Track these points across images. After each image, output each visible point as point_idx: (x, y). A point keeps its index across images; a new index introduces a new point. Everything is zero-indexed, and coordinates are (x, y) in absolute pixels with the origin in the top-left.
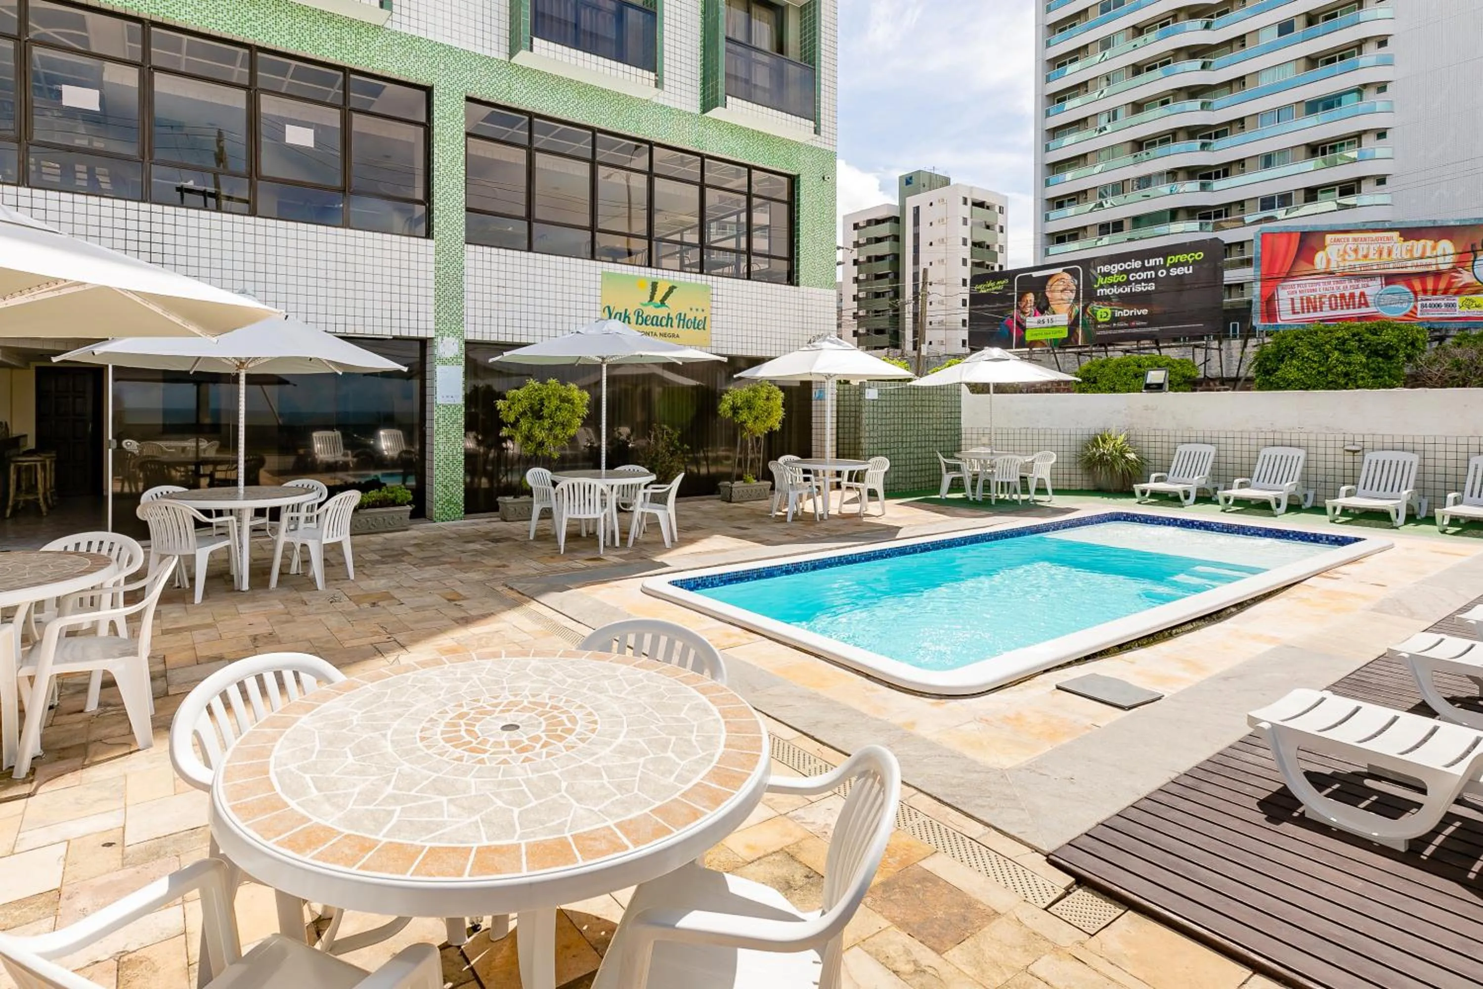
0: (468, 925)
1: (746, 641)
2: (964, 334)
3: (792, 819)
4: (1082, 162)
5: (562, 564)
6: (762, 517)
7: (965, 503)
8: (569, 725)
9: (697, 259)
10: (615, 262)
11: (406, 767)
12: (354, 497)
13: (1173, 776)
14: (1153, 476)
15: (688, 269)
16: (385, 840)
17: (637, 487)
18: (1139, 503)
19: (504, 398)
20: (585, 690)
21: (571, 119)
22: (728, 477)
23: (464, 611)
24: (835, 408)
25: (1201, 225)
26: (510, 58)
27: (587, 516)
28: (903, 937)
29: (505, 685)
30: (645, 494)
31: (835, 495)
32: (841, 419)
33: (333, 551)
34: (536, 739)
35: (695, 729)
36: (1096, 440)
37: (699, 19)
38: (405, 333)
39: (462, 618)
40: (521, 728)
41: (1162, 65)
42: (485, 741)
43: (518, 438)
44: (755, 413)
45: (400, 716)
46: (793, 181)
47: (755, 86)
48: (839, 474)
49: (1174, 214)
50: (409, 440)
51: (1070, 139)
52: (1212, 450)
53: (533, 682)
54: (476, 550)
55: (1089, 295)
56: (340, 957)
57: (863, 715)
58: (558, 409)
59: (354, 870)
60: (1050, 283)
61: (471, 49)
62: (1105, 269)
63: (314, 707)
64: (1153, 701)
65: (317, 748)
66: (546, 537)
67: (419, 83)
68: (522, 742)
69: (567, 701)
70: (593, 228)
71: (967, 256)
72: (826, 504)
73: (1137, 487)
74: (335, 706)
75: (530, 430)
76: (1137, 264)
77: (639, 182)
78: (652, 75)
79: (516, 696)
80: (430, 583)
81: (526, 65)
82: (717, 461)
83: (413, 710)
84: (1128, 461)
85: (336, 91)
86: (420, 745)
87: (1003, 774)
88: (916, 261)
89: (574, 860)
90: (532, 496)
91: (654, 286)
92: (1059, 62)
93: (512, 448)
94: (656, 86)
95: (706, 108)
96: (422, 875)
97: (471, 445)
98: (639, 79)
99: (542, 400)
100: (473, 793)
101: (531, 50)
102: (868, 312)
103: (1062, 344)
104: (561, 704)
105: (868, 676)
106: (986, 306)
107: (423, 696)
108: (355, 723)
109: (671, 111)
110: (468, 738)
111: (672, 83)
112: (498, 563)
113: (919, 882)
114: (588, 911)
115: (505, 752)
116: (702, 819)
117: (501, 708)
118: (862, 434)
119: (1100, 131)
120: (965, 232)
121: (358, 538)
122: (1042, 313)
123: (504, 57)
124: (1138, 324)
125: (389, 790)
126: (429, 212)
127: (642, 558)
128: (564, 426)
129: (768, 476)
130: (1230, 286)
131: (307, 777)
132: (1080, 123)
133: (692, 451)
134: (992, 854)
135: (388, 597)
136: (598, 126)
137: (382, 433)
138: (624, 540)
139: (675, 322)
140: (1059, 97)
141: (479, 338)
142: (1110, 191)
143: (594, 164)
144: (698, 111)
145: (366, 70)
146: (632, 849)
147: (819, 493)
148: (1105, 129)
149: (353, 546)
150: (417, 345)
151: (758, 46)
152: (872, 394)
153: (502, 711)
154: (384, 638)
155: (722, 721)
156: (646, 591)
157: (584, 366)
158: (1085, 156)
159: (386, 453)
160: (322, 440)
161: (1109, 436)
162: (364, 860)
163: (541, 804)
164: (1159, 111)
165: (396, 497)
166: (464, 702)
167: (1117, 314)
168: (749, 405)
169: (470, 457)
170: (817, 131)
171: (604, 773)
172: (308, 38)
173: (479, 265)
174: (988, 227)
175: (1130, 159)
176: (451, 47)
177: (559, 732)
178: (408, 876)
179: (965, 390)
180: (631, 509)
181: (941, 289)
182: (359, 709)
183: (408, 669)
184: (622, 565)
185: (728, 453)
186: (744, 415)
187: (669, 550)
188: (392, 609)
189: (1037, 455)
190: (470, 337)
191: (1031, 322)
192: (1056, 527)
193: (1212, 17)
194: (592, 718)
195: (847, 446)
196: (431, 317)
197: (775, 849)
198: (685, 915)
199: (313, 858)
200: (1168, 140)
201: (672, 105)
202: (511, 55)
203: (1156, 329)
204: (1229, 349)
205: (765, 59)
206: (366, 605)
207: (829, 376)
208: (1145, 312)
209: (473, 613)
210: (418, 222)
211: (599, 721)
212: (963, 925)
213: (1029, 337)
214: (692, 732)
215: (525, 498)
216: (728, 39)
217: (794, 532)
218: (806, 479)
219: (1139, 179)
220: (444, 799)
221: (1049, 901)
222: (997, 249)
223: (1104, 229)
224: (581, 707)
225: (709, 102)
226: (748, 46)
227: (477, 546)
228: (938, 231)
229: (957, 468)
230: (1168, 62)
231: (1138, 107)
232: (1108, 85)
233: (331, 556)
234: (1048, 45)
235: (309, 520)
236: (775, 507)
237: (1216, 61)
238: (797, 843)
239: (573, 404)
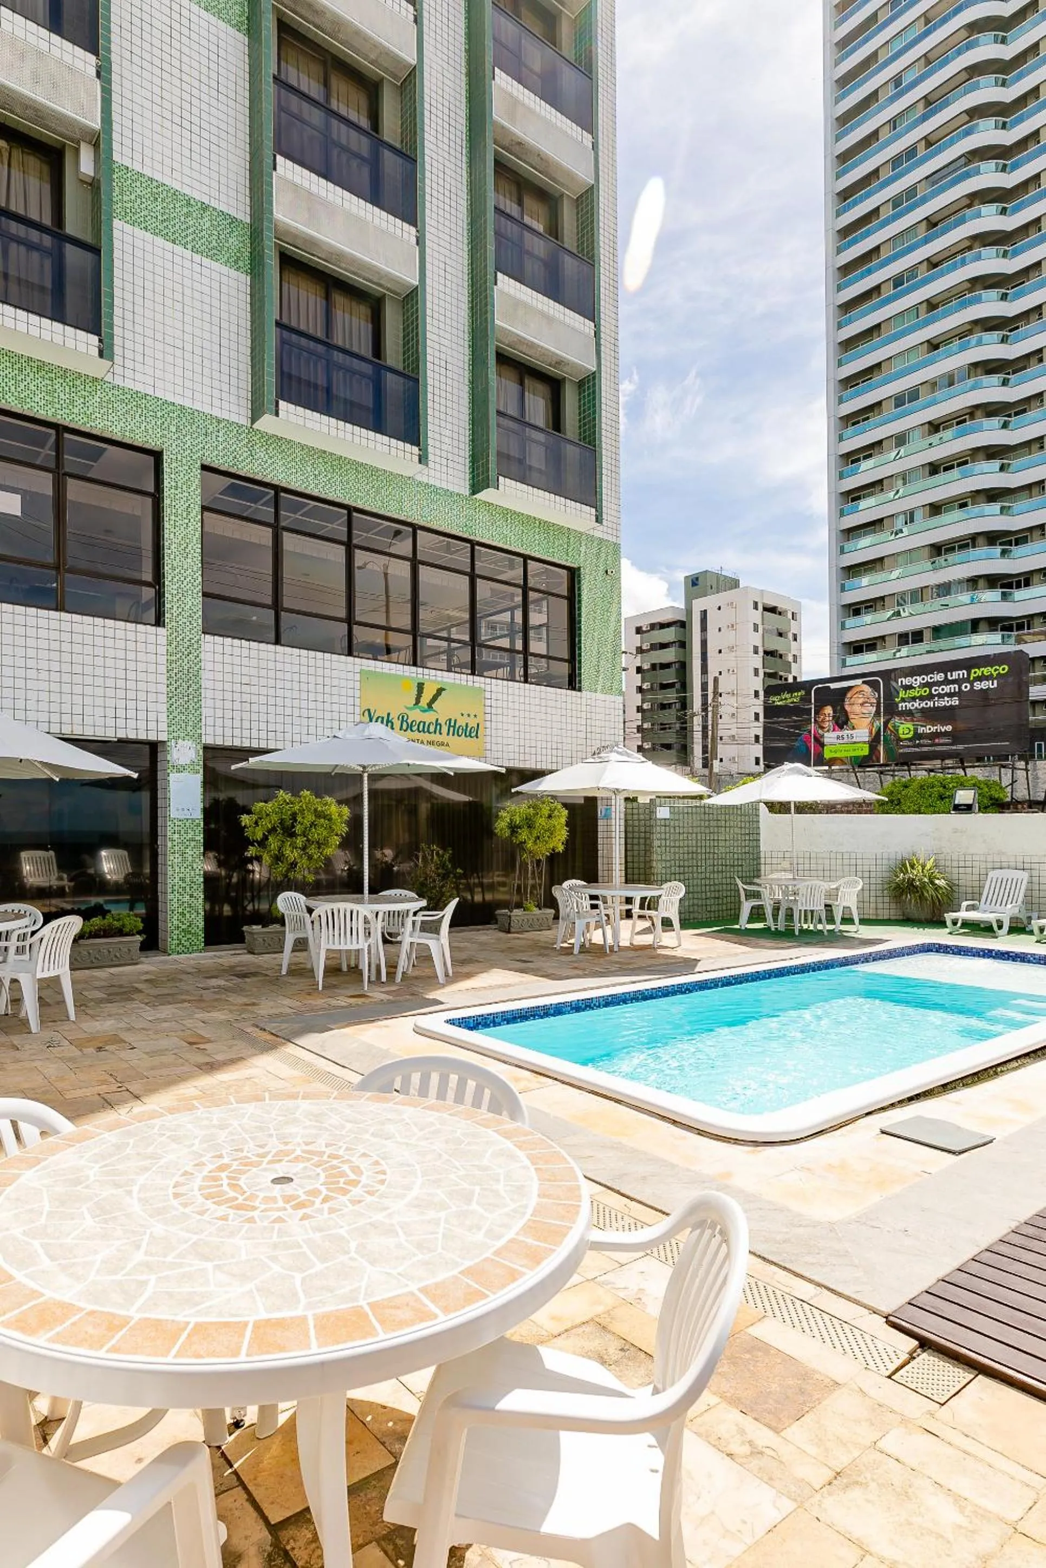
0: (229, 1421)
1: (538, 1086)
2: (758, 750)
3: (601, 1284)
4: (878, 566)
5: (320, 1002)
6: (546, 949)
7: (766, 933)
8: (353, 1176)
9: (468, 658)
10: (375, 659)
11: (159, 1229)
12: (74, 924)
13: (1013, 1225)
14: (965, 904)
15: (458, 670)
16: (137, 1316)
17: (402, 915)
18: (950, 933)
19: (249, 812)
20: (367, 1136)
21: (323, 496)
22: (506, 905)
23: (209, 1055)
24: (623, 829)
25: (1003, 637)
26: (253, 422)
27: (349, 947)
28: (734, 1415)
29: (272, 1132)
30: (414, 923)
31: (626, 925)
32: (629, 841)
33: (49, 987)
34: (315, 1193)
35: (502, 1177)
36: (904, 865)
37: (467, 389)
38: (132, 736)
39: (207, 1064)
40: (296, 1180)
41: (959, 465)
42: (253, 1197)
43: (266, 859)
44: (535, 833)
45: (146, 1169)
46: (573, 574)
47: (530, 468)
48: (629, 900)
49: (975, 625)
50: (136, 860)
51: (865, 541)
52: (1025, 876)
53: (305, 1128)
54: (219, 987)
55: (889, 708)
56: (80, 1464)
57: (673, 1166)
58: (313, 824)
59: (102, 1353)
60: (849, 695)
61: (207, 410)
62: (906, 681)
63: (38, 1161)
64: (984, 1144)
65: (47, 1208)
66: (301, 972)
67: (147, 446)
68: (299, 1196)
69: (347, 1149)
70: (350, 620)
71: (760, 666)
72: (616, 935)
73: (949, 917)
74: (67, 1159)
75: (280, 849)
76: (939, 677)
77: (402, 570)
78: (415, 450)
79: (286, 1144)
80: (165, 1025)
81: (270, 432)
82: (492, 887)
83: (162, 1162)
84: (937, 888)
85: (48, 452)
86: (175, 1203)
87: (831, 1227)
88: (704, 670)
89: (372, 1332)
90: (283, 924)
91: (420, 687)
92: (852, 458)
93: (258, 872)
94: (420, 462)
95: (475, 489)
96: (189, 1357)
97: (210, 867)
98: (401, 454)
99: (294, 816)
100: (244, 1257)
101: (277, 414)
102: (652, 725)
103: (862, 763)
104: (341, 1153)
105: (674, 1122)
106: (781, 719)
107: (174, 1146)
108: (92, 1178)
109: (436, 490)
110: (232, 1194)
111: (438, 459)
112: (245, 1000)
113: (748, 1352)
114: (371, 1399)
115: (279, 1209)
116: (521, 1281)
117: (269, 1157)
118: (655, 857)
119: (896, 534)
120: (756, 639)
121: (79, 974)
122: (841, 728)
123: (245, 421)
124: (942, 741)
125: (140, 1256)
126: (160, 595)
127: (413, 994)
128: (319, 845)
129: (552, 903)
130: (1034, 703)
131: (36, 1244)
132: (875, 525)
133: (464, 876)
134: (826, 1317)
135: (116, 1040)
136: (354, 504)
137: (104, 853)
138: (391, 975)
139: (445, 729)
140: (853, 495)
141: (219, 742)
142: (908, 599)
143: (350, 547)
144: (467, 492)
145: (83, 429)
146: (442, 1317)
147: (608, 924)
148: (901, 531)
149: (74, 982)
150: (147, 749)
151: (532, 422)
152: (663, 813)
153: (270, 1162)
154: (114, 1088)
155: (532, 1168)
156: (419, 1031)
157: (340, 775)
158: (881, 559)
159: (109, 877)
160: (31, 860)
161: (918, 860)
162: (113, 1342)
163: (327, 1268)
164: (957, 514)
165: (123, 926)
166: (224, 1152)
167: (921, 730)
168: (529, 823)
169: (209, 880)
170: (599, 519)
171: (400, 1231)
172: (13, 388)
173: (218, 658)
174: (780, 635)
175: (928, 565)
176: (182, 407)
177: (341, 1185)
178: (169, 1359)
179: (763, 809)
180: (399, 939)
181: (732, 700)
182: (96, 1162)
183: (153, 1115)
184: (389, 1002)
185: (503, 879)
186: (523, 835)
187: (443, 986)
188: (123, 1054)
189: (841, 881)
190: (209, 741)
191: (830, 737)
192: (866, 959)
193: (1009, 416)
194: (379, 1168)
195: (636, 871)
196: (163, 717)
197: (584, 1320)
198: (505, 1395)
199: (49, 1340)
200: (966, 546)
201: (438, 485)
202: (254, 420)
203: (961, 747)
204: (1035, 770)
205: (541, 437)
206: (90, 1050)
207: (616, 791)
208: (949, 728)
209: (220, 1057)
210: (146, 607)
211: (388, 1171)
212: (801, 1399)
213: (827, 755)
214: (498, 1181)
215: (276, 927)
216: (499, 413)
217: (582, 965)
218: (594, 907)
219: (939, 586)
220: (209, 1265)
221: (892, 1367)
222: (790, 659)
223: (904, 639)
224: (364, 1155)
225: (479, 482)
226: (521, 421)
227: (221, 982)
228: (728, 638)
229: (757, 895)
230: (966, 463)
231: (935, 509)
232: (904, 484)
233: (46, 994)
234: (841, 439)
235: (20, 951)
236: (560, 939)
237: (1015, 463)
238: (608, 1312)
239: (330, 820)
